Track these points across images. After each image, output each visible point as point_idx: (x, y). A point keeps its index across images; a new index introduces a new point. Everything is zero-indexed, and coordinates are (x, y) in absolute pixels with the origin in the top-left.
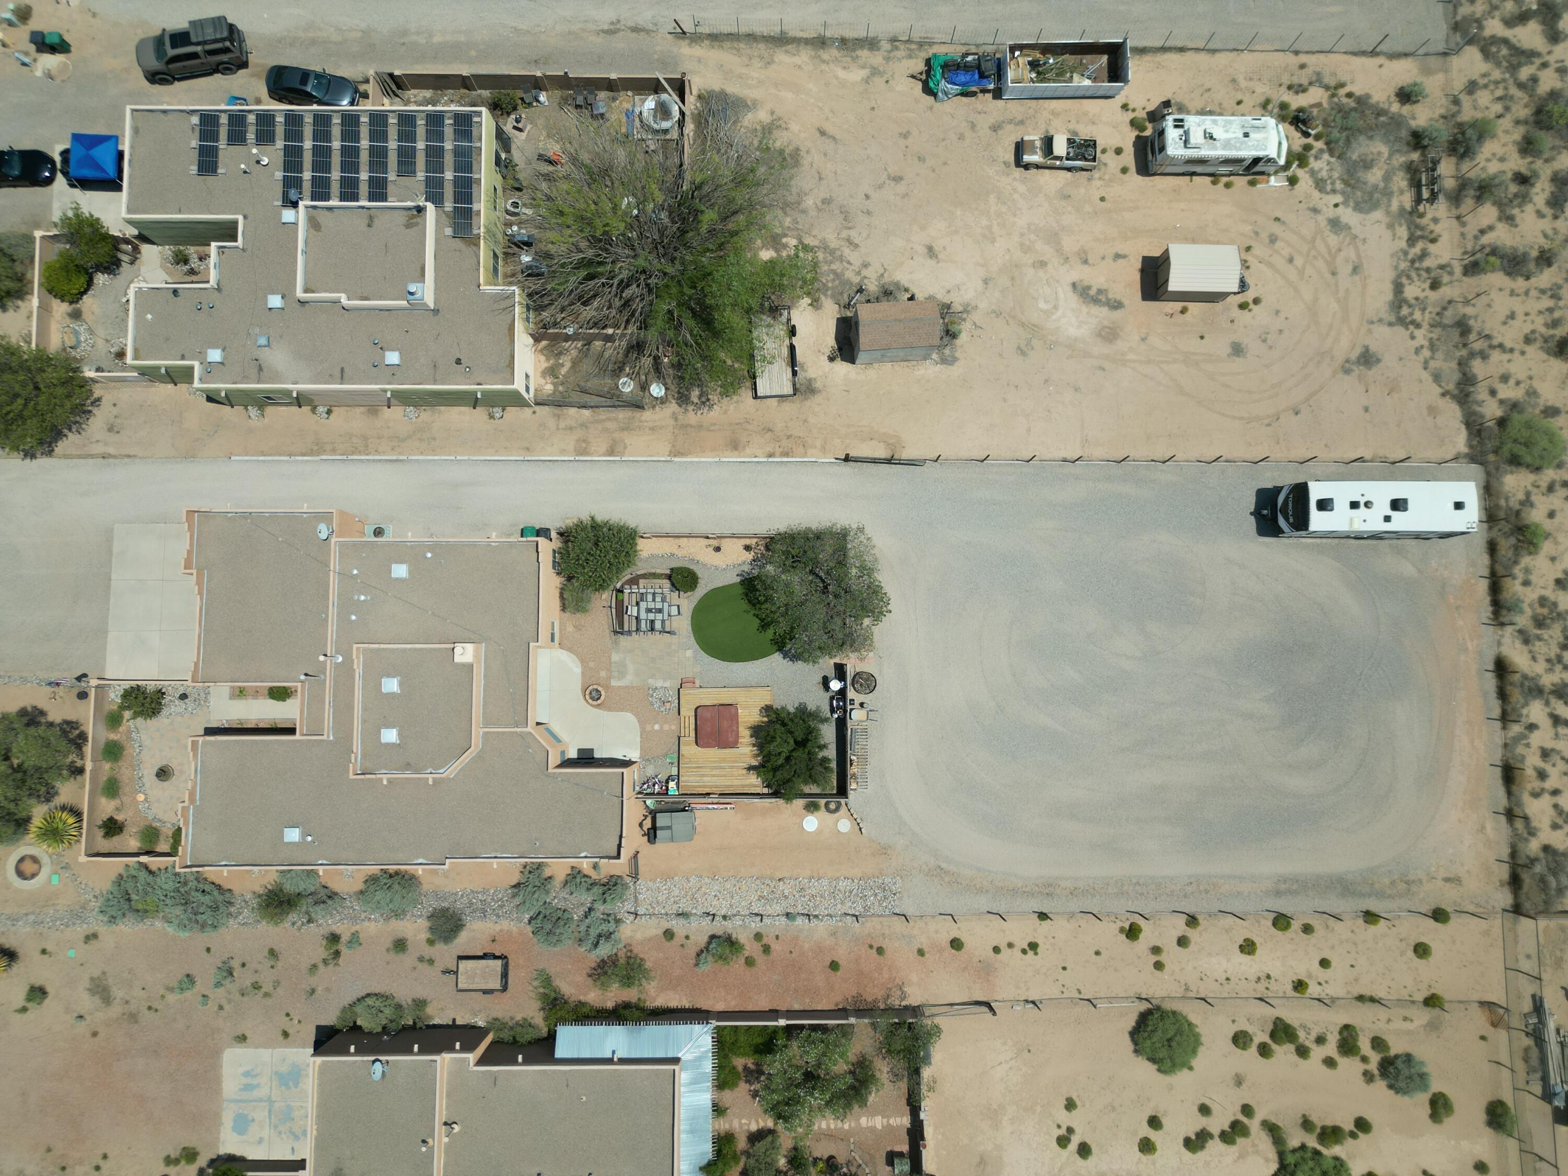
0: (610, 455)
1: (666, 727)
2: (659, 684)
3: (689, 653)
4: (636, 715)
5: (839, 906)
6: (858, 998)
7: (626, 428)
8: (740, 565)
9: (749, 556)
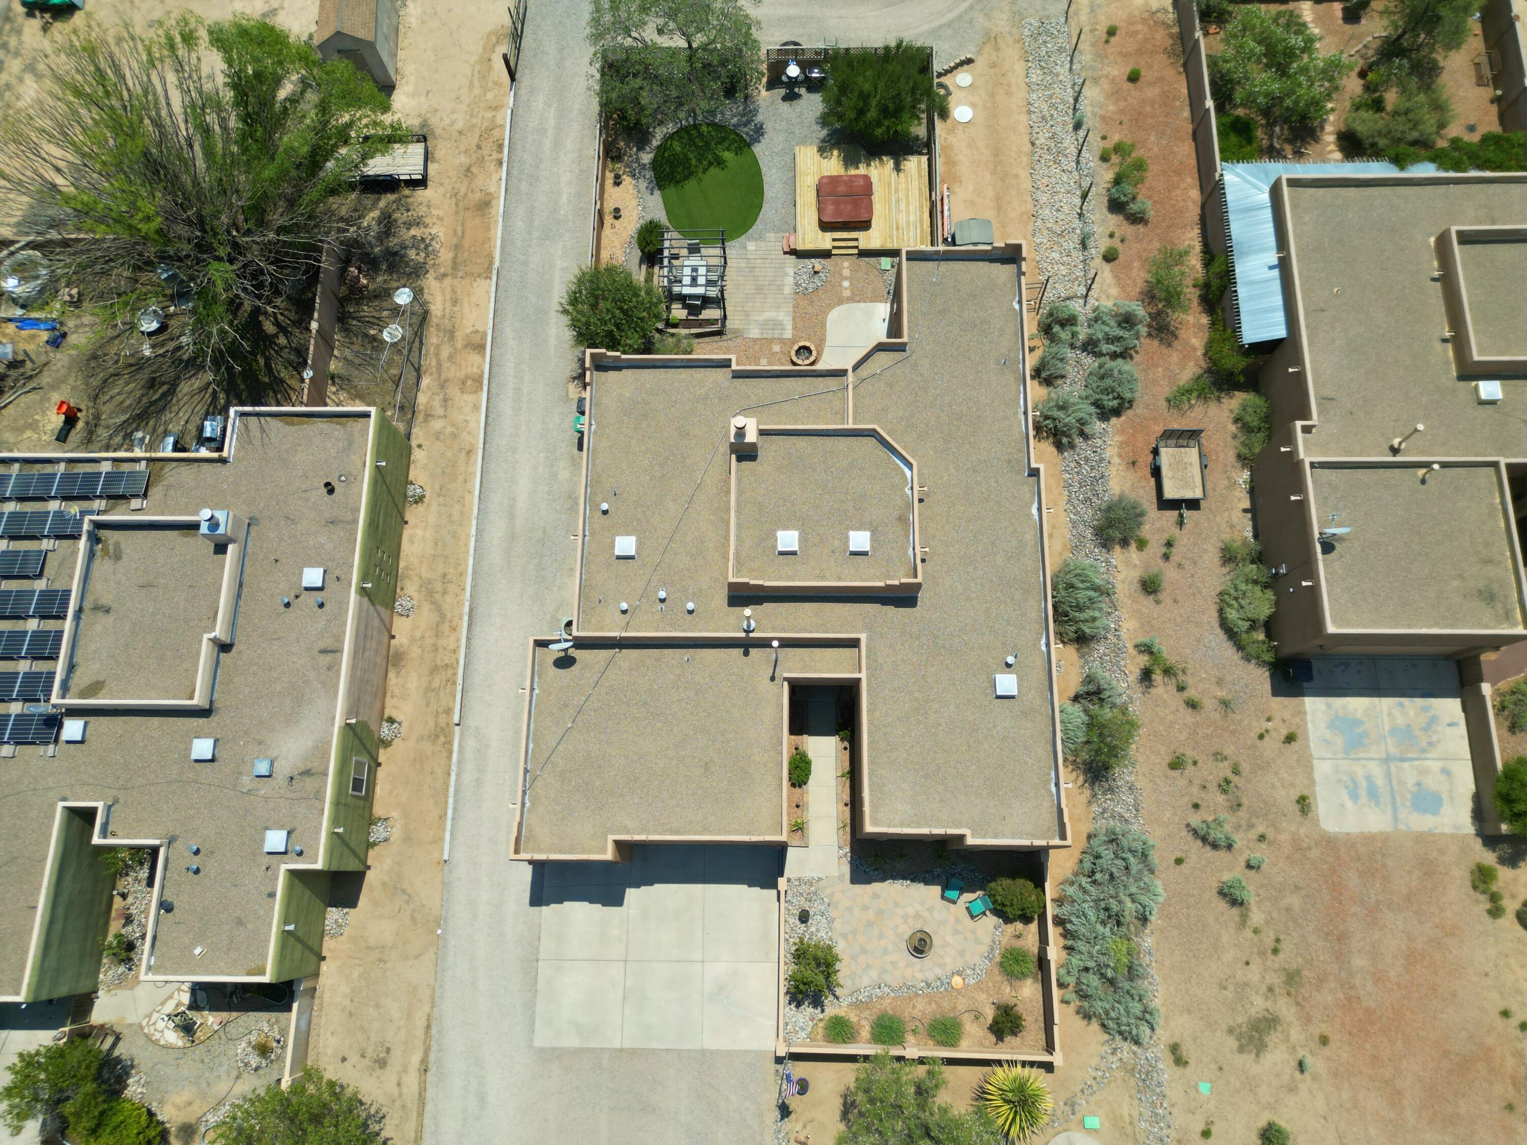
0: (484, 349)
1: (846, 272)
2: (790, 280)
3: (751, 246)
4: (831, 307)
5: (1061, 78)
6: (1170, 53)
7: (451, 334)
8: (639, 192)
9: (627, 180)
